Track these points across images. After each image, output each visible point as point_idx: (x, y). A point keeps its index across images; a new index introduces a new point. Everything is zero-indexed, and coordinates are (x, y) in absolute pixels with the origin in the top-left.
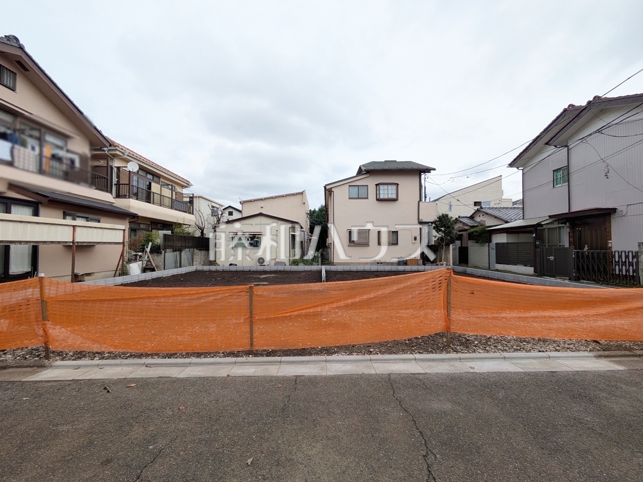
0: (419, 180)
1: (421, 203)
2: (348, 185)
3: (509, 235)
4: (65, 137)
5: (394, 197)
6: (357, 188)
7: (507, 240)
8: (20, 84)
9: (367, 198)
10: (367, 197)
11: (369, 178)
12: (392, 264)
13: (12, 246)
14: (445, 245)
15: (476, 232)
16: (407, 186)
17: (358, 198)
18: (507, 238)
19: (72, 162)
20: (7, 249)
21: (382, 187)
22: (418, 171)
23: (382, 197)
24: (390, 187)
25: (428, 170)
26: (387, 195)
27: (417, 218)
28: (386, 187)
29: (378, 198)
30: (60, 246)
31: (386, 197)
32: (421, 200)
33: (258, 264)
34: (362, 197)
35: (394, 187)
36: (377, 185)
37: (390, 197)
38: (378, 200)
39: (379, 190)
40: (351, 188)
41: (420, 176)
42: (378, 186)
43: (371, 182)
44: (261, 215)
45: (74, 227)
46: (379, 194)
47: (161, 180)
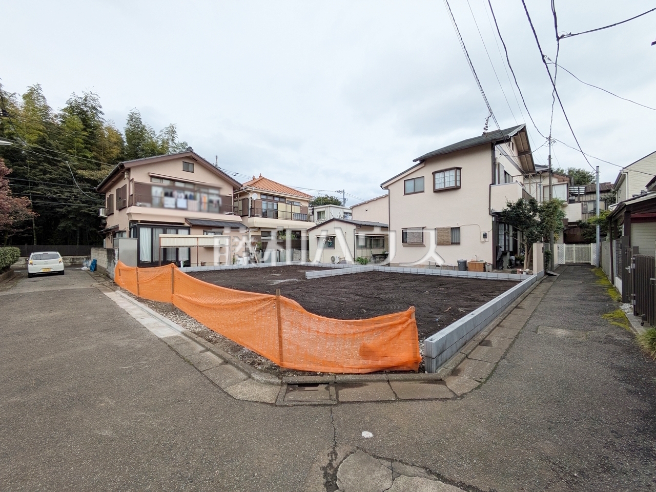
0: (492, 155)
1: (493, 187)
2: (403, 180)
4: (218, 188)
5: (453, 184)
6: (413, 181)
8: (197, 169)
9: (423, 191)
11: (425, 168)
12: (450, 268)
13: (180, 249)
17: (414, 193)
19: (218, 202)
20: (177, 249)
21: (437, 175)
22: (490, 144)
23: (437, 187)
24: (447, 174)
26: (443, 184)
27: (487, 208)
28: (442, 175)
30: (202, 248)
31: (442, 187)
32: (494, 183)
33: (330, 262)
34: (418, 191)
35: (452, 173)
36: (434, 173)
37: (447, 186)
38: (436, 191)
40: (406, 182)
41: (493, 149)
42: (434, 176)
43: (427, 172)
44: (334, 219)
45: (197, 238)
46: (436, 184)
47: (287, 200)
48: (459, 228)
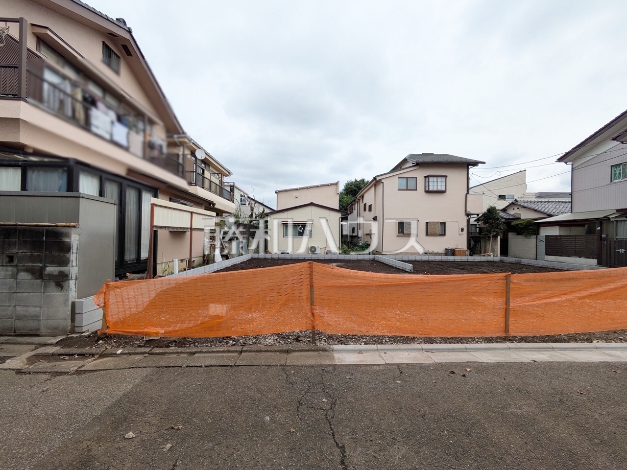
0: (466, 173)
1: (468, 195)
2: (397, 177)
3: (562, 228)
5: (443, 189)
6: (405, 179)
7: (560, 232)
8: (123, 69)
9: (416, 190)
10: (415, 188)
11: (418, 170)
12: (440, 254)
14: (492, 236)
15: (521, 224)
16: (455, 177)
17: (407, 190)
18: (560, 230)
21: (431, 179)
22: (466, 165)
23: (431, 189)
24: (439, 179)
25: (475, 164)
26: (436, 187)
27: (464, 210)
28: (435, 179)
29: (427, 189)
31: (435, 189)
32: (468, 192)
33: (310, 253)
34: (411, 188)
35: (443, 179)
36: (425, 177)
37: (439, 189)
38: (428, 192)
39: (429, 182)
40: (400, 179)
41: (468, 168)
42: (427, 178)
43: (420, 175)
44: (312, 204)
45: (192, 213)
46: (429, 186)
47: (212, 167)
48: (445, 223)
